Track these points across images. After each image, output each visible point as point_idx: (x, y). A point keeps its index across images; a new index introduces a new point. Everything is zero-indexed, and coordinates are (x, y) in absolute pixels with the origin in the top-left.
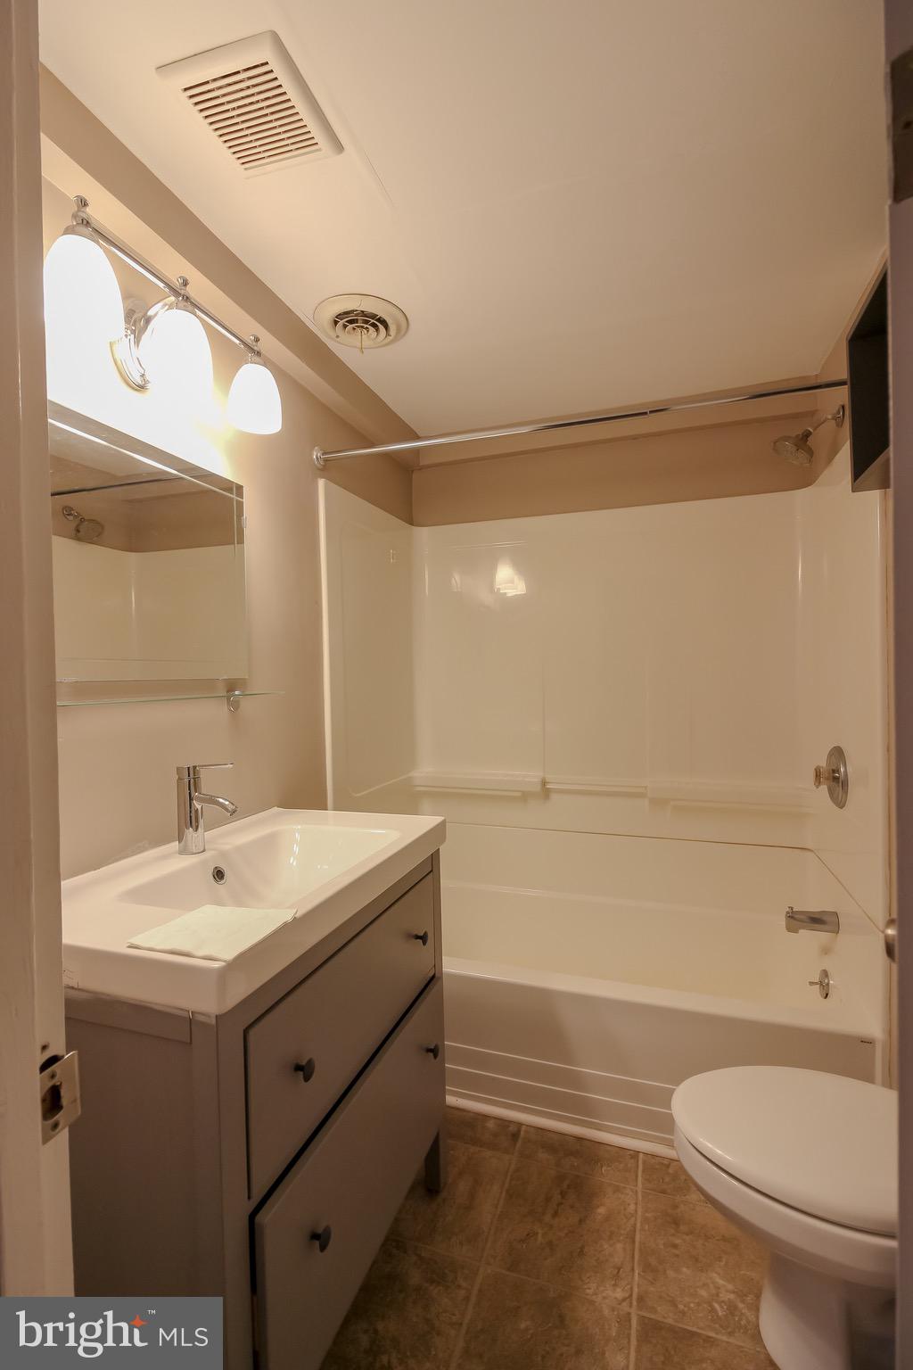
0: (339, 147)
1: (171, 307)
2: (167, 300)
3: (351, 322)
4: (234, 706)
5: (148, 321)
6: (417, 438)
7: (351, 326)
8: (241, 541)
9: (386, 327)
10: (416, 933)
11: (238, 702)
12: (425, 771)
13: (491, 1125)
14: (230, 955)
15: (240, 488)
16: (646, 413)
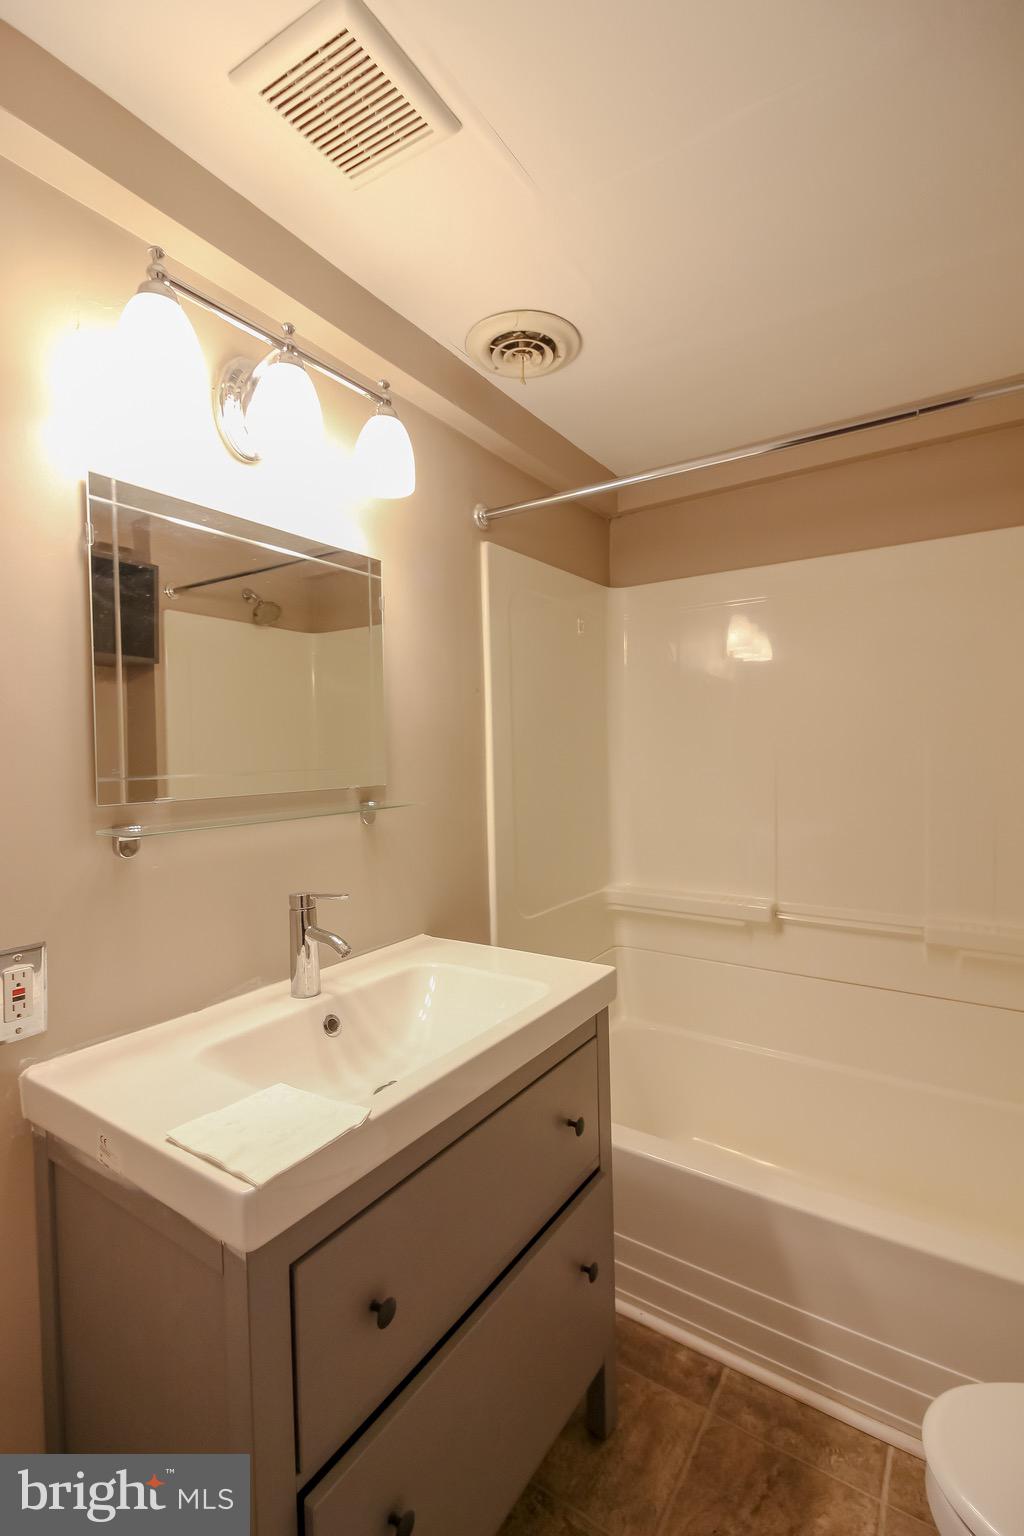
0: (454, 123)
1: (274, 361)
2: (270, 356)
3: (508, 347)
4: (370, 817)
5: (254, 383)
6: (613, 477)
7: (509, 352)
8: (378, 621)
9: (554, 349)
10: (568, 1117)
11: (374, 815)
12: (623, 885)
13: (682, 1357)
14: (261, 1177)
15: (376, 566)
16: (914, 414)
